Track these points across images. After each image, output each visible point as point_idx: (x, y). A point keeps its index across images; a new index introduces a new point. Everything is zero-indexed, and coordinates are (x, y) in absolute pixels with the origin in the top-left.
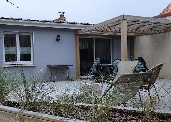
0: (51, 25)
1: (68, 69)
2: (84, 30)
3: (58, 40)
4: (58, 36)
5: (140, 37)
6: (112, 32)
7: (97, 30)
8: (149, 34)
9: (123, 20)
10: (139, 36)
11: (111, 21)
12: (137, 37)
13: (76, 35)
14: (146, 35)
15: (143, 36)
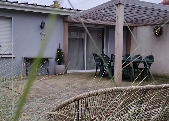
0: (33, 8)
1: (48, 62)
2: (73, 17)
3: (42, 27)
4: (43, 23)
5: (138, 28)
6: (106, 20)
7: (88, 17)
8: (149, 25)
9: (119, 4)
10: (136, 27)
11: (105, 6)
12: (135, 28)
13: (64, 22)
14: (145, 26)
15: (142, 27)
